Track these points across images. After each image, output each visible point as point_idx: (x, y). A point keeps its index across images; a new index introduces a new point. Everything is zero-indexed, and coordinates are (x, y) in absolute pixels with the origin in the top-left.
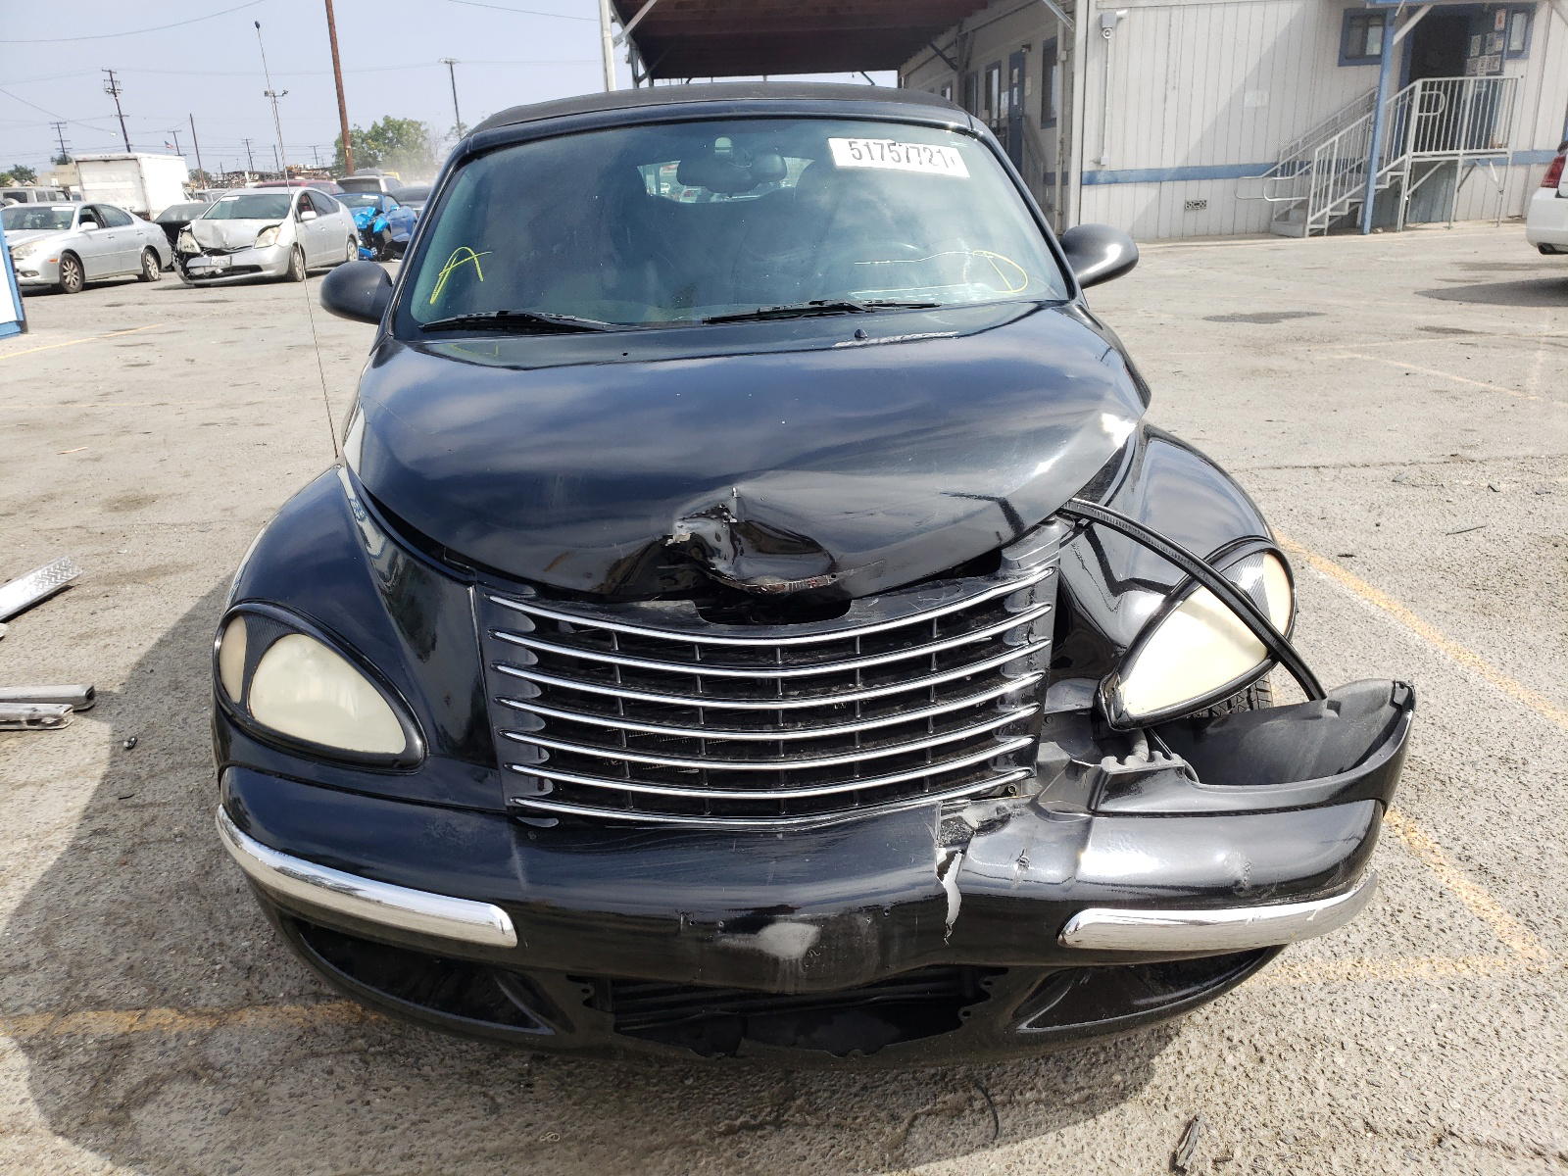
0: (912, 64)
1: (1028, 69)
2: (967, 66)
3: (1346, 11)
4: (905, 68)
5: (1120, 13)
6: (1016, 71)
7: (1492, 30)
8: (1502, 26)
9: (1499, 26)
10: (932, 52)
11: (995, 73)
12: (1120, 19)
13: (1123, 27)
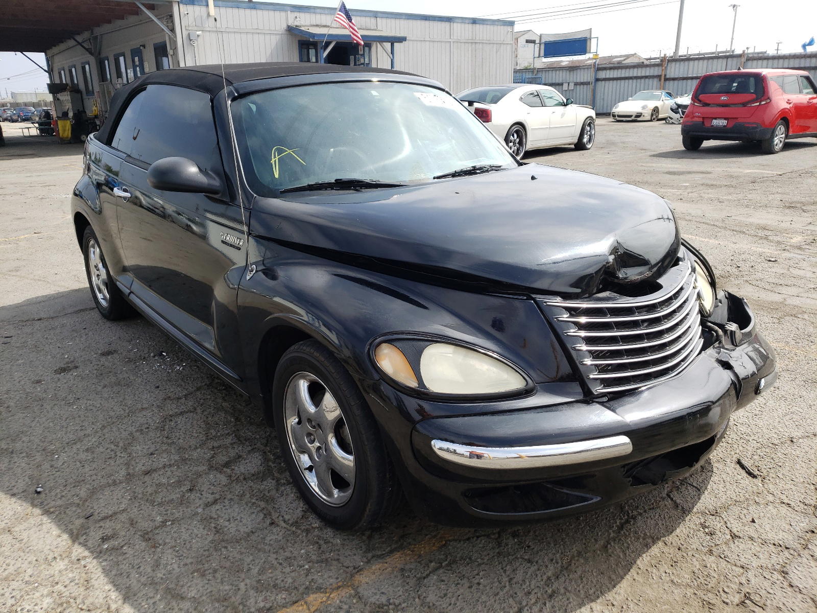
0: (55, 50)
1: (145, 57)
2: (99, 54)
3: (299, 41)
4: (50, 52)
5: (198, 33)
6: (136, 59)
7: (358, 54)
8: (362, 53)
9: (361, 52)
10: (75, 43)
11: (122, 59)
12: (198, 36)
13: (200, 39)
